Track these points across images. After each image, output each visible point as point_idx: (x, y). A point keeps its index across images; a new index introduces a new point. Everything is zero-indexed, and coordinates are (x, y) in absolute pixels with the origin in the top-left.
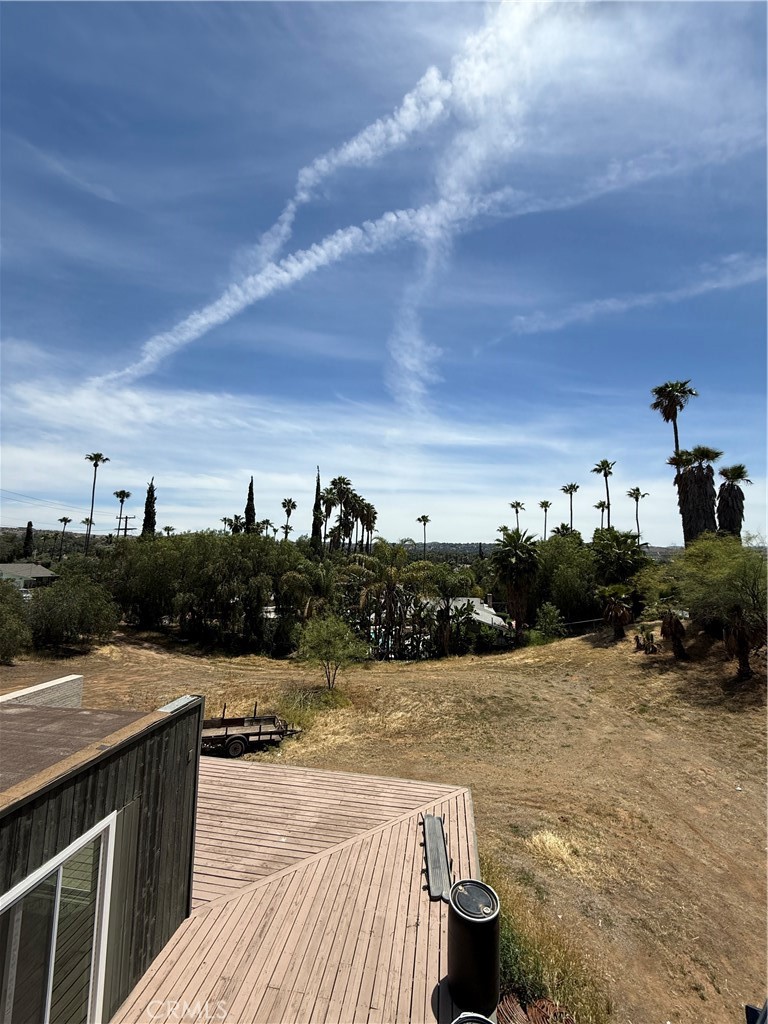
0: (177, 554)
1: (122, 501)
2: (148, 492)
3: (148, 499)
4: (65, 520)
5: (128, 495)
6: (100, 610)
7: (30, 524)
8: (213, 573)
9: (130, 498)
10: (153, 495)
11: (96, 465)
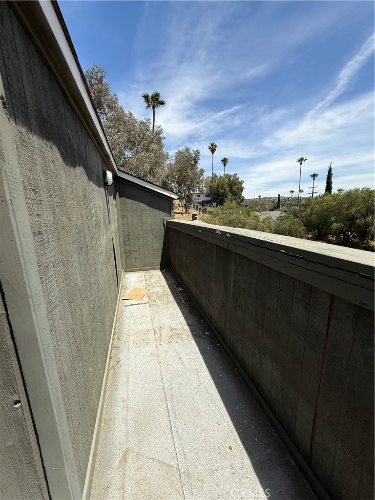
0: (334, 203)
1: (314, 179)
2: (328, 172)
3: (328, 175)
4: (292, 192)
5: (317, 175)
6: (297, 229)
7: (279, 195)
8: (355, 213)
9: (318, 177)
10: (331, 173)
11: (301, 164)
